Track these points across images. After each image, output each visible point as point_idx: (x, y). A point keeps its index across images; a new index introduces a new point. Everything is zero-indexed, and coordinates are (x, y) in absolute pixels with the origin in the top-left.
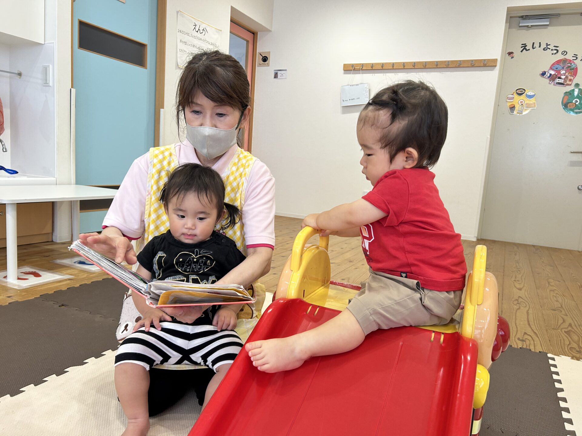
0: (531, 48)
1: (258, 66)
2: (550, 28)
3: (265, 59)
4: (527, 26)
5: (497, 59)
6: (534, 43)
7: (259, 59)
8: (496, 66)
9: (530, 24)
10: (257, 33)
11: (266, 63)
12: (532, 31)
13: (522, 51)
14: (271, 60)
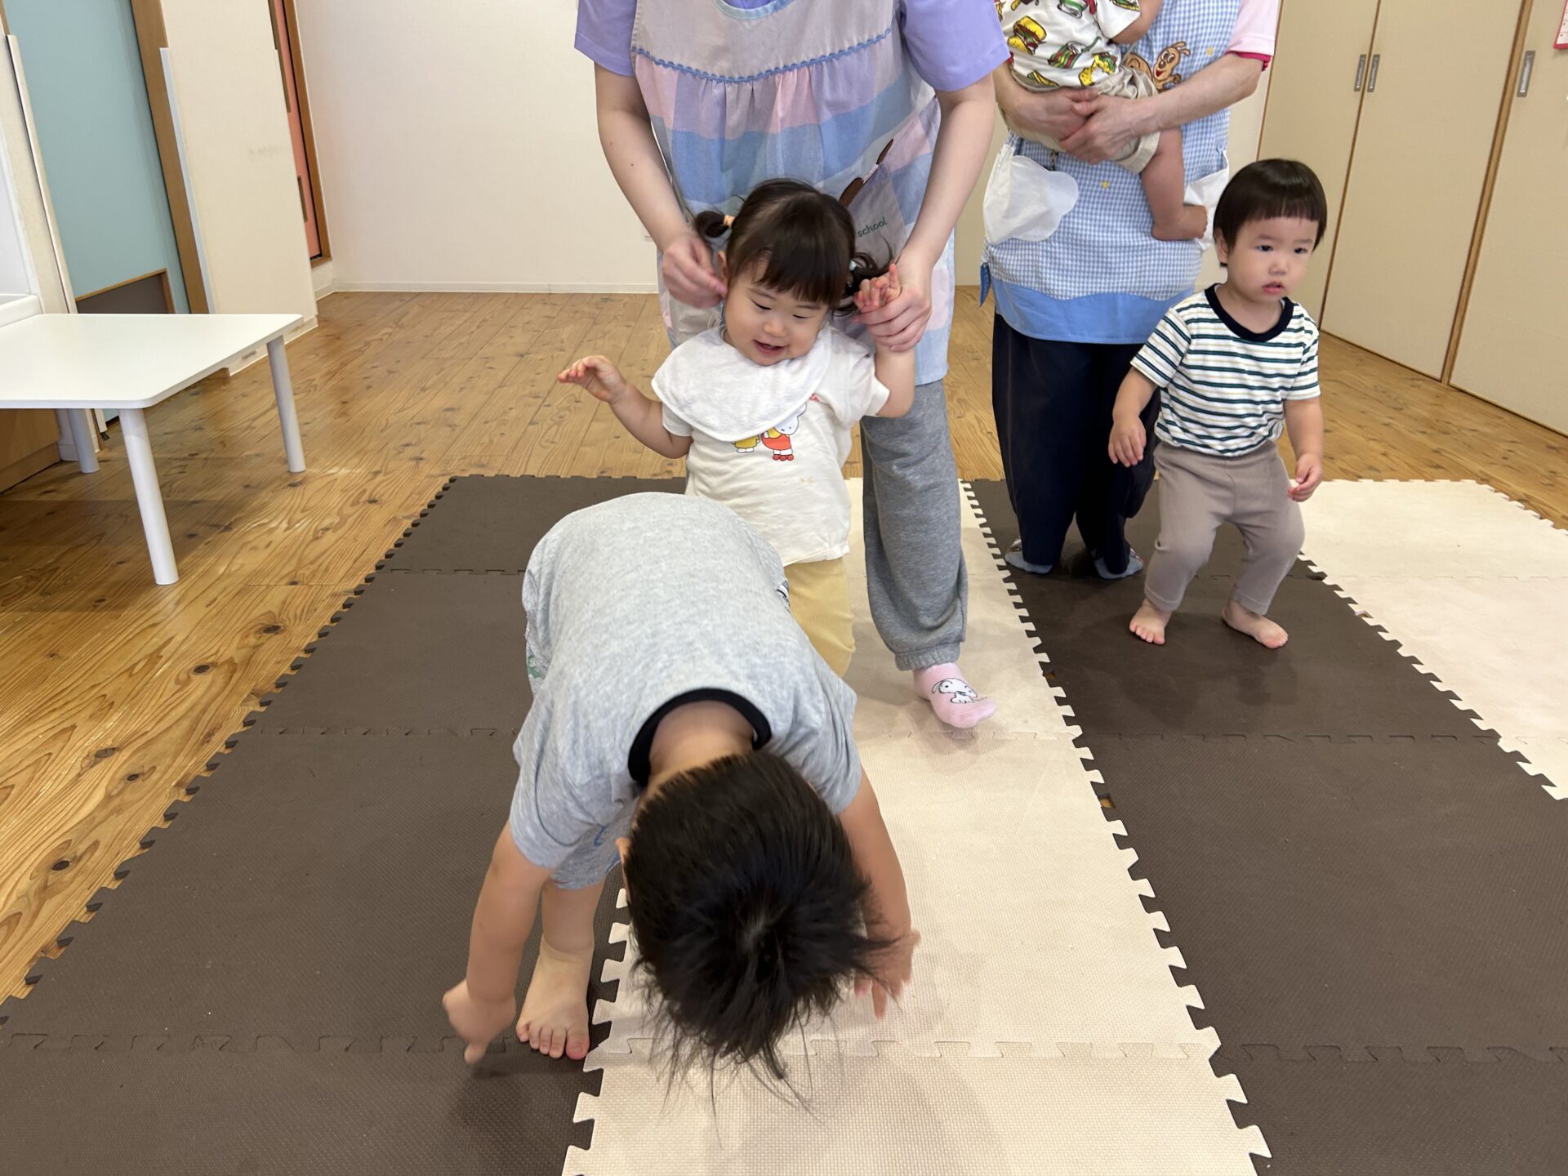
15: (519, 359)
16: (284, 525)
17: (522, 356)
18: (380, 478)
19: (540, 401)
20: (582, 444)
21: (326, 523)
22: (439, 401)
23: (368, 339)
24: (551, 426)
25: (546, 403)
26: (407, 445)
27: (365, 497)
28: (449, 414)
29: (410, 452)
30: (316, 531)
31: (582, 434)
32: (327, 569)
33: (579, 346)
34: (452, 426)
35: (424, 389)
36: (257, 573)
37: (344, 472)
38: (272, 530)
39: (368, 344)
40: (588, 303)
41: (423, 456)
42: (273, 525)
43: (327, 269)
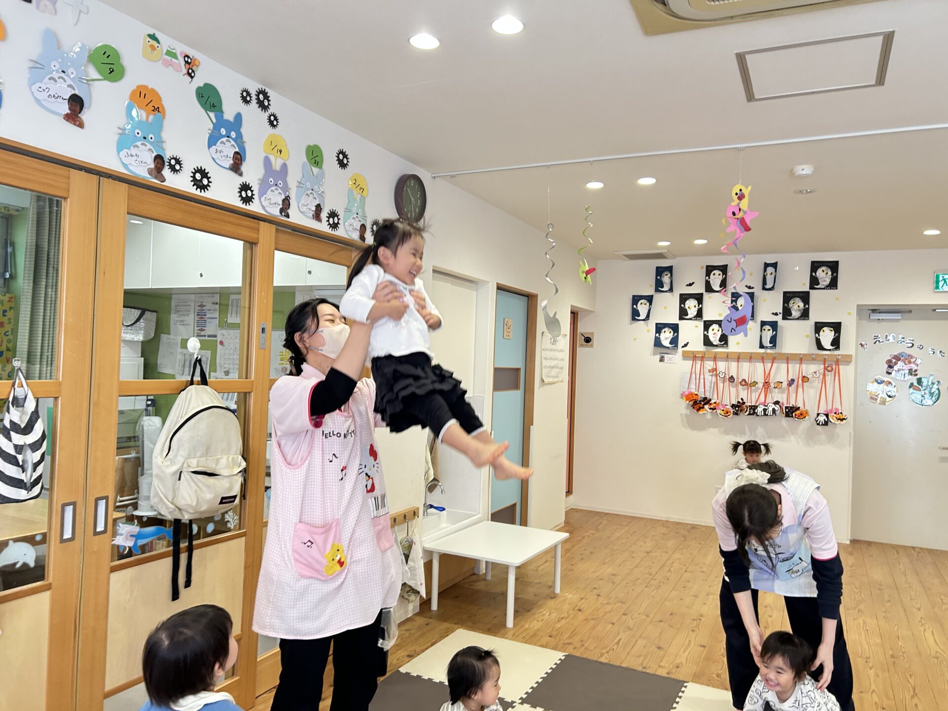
0: (884, 340)
1: (579, 347)
2: (902, 322)
3: (588, 340)
4: (879, 319)
5: (851, 355)
6: (887, 336)
7: (580, 340)
8: (851, 362)
9: (881, 318)
10: (578, 313)
11: (589, 344)
12: (883, 324)
13: (875, 343)
14: (595, 341)
15: (646, 554)
16: (548, 613)
17: (648, 553)
18: (583, 601)
19: (651, 577)
20: (666, 600)
21: (562, 616)
22: (610, 570)
23: (584, 535)
24: (654, 590)
25: (654, 578)
26: (595, 588)
27: (577, 608)
28: (613, 577)
29: (595, 592)
30: (559, 618)
31: (667, 595)
32: (562, 634)
33: (675, 551)
34: (614, 583)
35: (604, 563)
36: (538, 630)
37: (570, 596)
38: (544, 615)
39: (583, 537)
40: (684, 529)
41: (601, 594)
42: (544, 613)
43: (571, 497)
